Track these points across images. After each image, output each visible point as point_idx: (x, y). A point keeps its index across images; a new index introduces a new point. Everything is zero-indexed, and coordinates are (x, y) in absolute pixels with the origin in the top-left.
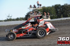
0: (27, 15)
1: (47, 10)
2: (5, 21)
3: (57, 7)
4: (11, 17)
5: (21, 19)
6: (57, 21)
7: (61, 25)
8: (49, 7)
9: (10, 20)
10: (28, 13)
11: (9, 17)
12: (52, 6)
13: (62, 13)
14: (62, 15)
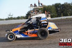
0: (28, 13)
1: (47, 9)
2: (6, 19)
3: (57, 6)
4: (12, 15)
5: (22, 18)
6: (58, 20)
7: (61, 24)
8: (50, 6)
9: (11, 19)
10: (29, 12)
11: (10, 15)
12: (53, 5)
13: (62, 12)
14: (62, 14)
